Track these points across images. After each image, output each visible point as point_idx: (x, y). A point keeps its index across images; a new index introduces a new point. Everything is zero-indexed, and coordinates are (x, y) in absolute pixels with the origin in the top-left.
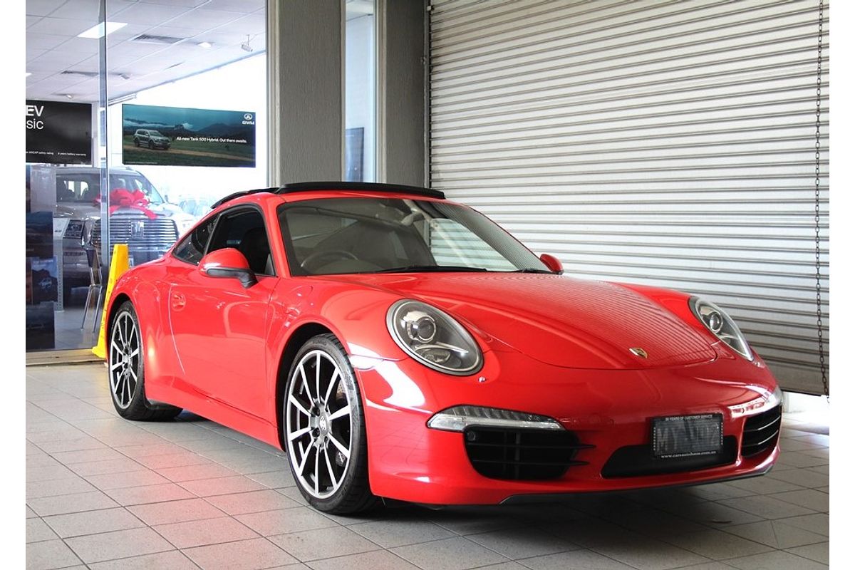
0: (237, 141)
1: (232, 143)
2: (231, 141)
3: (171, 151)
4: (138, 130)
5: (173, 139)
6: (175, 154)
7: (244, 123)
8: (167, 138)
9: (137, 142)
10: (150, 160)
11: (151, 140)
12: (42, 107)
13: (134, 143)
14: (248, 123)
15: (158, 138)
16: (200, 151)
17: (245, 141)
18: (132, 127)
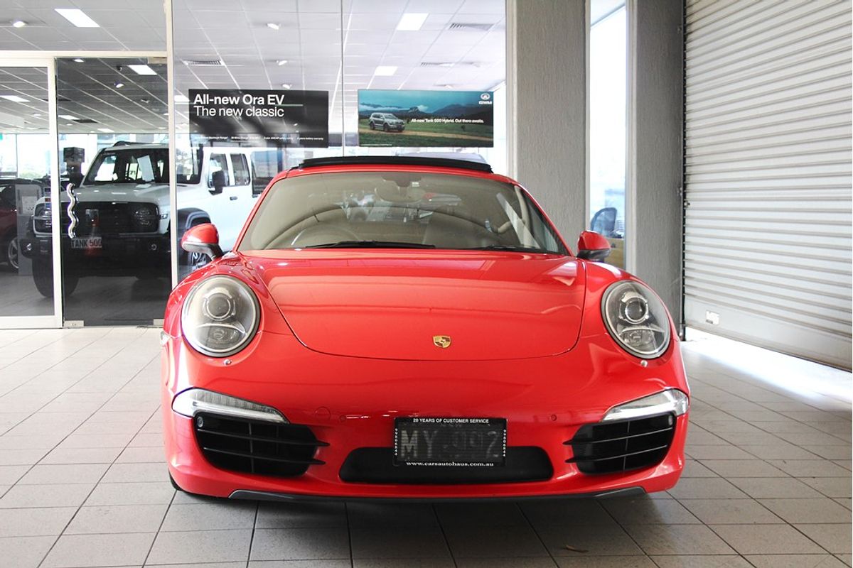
0: (474, 121)
1: (469, 123)
2: (467, 121)
3: (405, 133)
4: (372, 114)
5: (408, 122)
6: (409, 136)
7: (481, 103)
8: (402, 121)
9: (372, 125)
10: (385, 142)
11: (386, 123)
12: (283, 96)
13: (369, 127)
14: (485, 103)
15: (392, 121)
16: (435, 132)
17: (482, 121)
18: (367, 111)
